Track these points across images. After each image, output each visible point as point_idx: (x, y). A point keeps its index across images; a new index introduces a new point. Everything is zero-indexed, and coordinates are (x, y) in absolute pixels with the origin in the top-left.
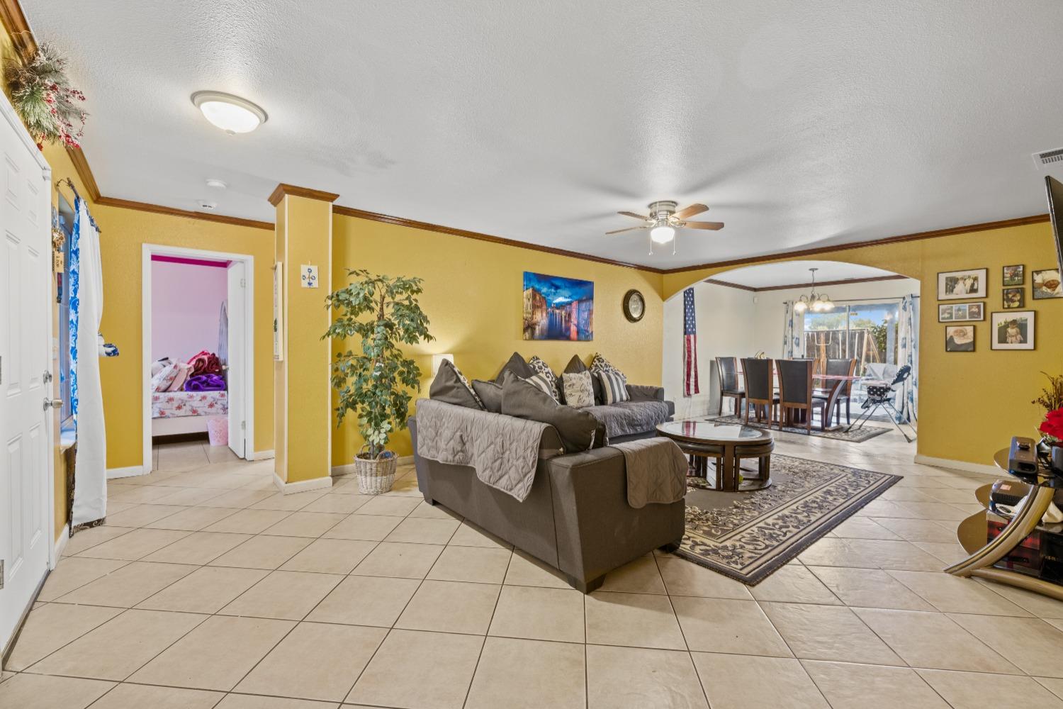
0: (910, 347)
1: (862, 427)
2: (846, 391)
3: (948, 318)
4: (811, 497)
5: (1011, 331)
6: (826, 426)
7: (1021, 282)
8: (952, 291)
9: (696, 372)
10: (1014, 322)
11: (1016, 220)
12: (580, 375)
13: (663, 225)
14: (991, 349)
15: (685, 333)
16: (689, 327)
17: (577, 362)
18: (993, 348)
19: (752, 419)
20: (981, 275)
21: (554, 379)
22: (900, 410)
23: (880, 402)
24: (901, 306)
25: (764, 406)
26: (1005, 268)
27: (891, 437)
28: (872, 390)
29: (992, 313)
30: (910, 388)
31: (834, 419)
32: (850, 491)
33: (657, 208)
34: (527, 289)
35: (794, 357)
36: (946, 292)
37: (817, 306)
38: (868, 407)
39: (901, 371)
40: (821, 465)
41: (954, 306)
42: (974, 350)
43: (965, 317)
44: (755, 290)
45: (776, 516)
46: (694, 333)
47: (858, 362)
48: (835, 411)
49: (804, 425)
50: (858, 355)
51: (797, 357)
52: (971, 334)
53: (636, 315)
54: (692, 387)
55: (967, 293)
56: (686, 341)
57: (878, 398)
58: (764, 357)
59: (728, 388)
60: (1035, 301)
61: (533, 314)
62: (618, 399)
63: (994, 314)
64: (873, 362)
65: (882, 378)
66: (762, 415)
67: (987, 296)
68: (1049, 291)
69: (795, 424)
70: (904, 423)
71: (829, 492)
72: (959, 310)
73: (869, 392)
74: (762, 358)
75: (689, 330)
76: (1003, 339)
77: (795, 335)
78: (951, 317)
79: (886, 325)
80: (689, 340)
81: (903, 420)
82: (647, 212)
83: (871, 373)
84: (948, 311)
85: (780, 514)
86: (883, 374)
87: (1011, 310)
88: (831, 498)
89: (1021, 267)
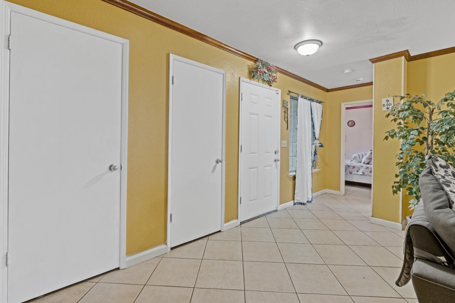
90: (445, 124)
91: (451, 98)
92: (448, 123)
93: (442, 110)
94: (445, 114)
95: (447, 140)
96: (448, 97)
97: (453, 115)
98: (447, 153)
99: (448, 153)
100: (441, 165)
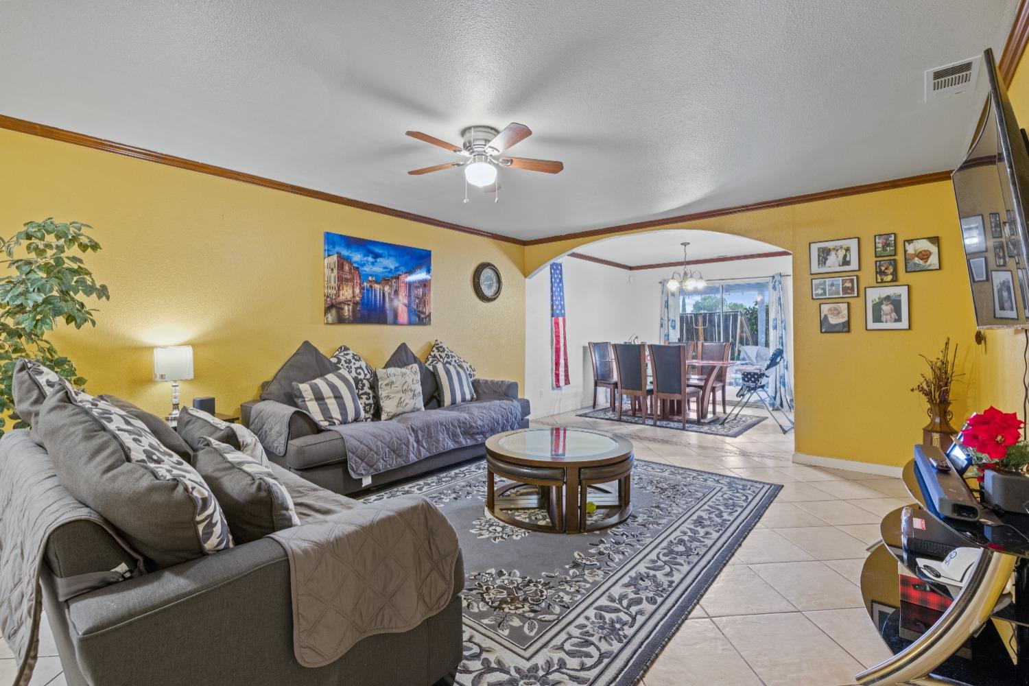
0: (780, 329)
1: (739, 416)
2: (721, 377)
3: (821, 295)
4: (677, 533)
5: (886, 308)
6: (702, 418)
7: (893, 253)
8: (825, 263)
9: (566, 360)
10: (888, 298)
11: (886, 182)
12: (404, 370)
13: (480, 160)
14: (866, 329)
15: (552, 316)
16: (557, 308)
17: (404, 354)
18: (868, 328)
19: (627, 411)
20: (853, 244)
21: (368, 376)
22: (774, 395)
23: (755, 389)
24: (771, 285)
25: (639, 397)
26: (877, 237)
27: (766, 427)
28: (747, 376)
29: (865, 288)
30: (782, 372)
31: (710, 408)
32: (726, 516)
33: (472, 135)
34: (329, 255)
35: (670, 341)
36: (819, 264)
37: (690, 285)
38: (743, 395)
39: (774, 354)
40: (695, 474)
41: (827, 280)
42: (849, 331)
43: (839, 294)
44: (631, 268)
45: (626, 580)
46: (563, 316)
47: (733, 345)
48: (711, 398)
49: (680, 418)
50: (732, 337)
51: (674, 341)
52: (845, 312)
53: (488, 292)
54: (562, 378)
55: (840, 266)
56: (553, 324)
57: (752, 385)
58: (638, 342)
59: (601, 378)
60: (908, 274)
61: (339, 289)
62: (459, 398)
63: (867, 289)
64: (747, 344)
65: (755, 361)
66: (637, 407)
67: (860, 270)
68: (921, 262)
69: (670, 417)
70: (777, 409)
71: (699, 522)
72: (832, 285)
73: (743, 379)
74: (637, 343)
75: (557, 313)
76: (877, 319)
77: (672, 317)
78: (825, 293)
79: (757, 307)
80: (557, 324)
81: (776, 407)
82: (459, 142)
83: (745, 355)
84: (821, 287)
85: (633, 574)
86: (756, 358)
87: (884, 284)
88: (702, 532)
89: (893, 236)
90: (31, 290)
91: (39, 234)
92: (38, 289)
93: (16, 258)
94: (26, 269)
95: (36, 326)
96: (33, 230)
97: (45, 273)
98: (24, 354)
99: (27, 354)
100: (50, 382)
